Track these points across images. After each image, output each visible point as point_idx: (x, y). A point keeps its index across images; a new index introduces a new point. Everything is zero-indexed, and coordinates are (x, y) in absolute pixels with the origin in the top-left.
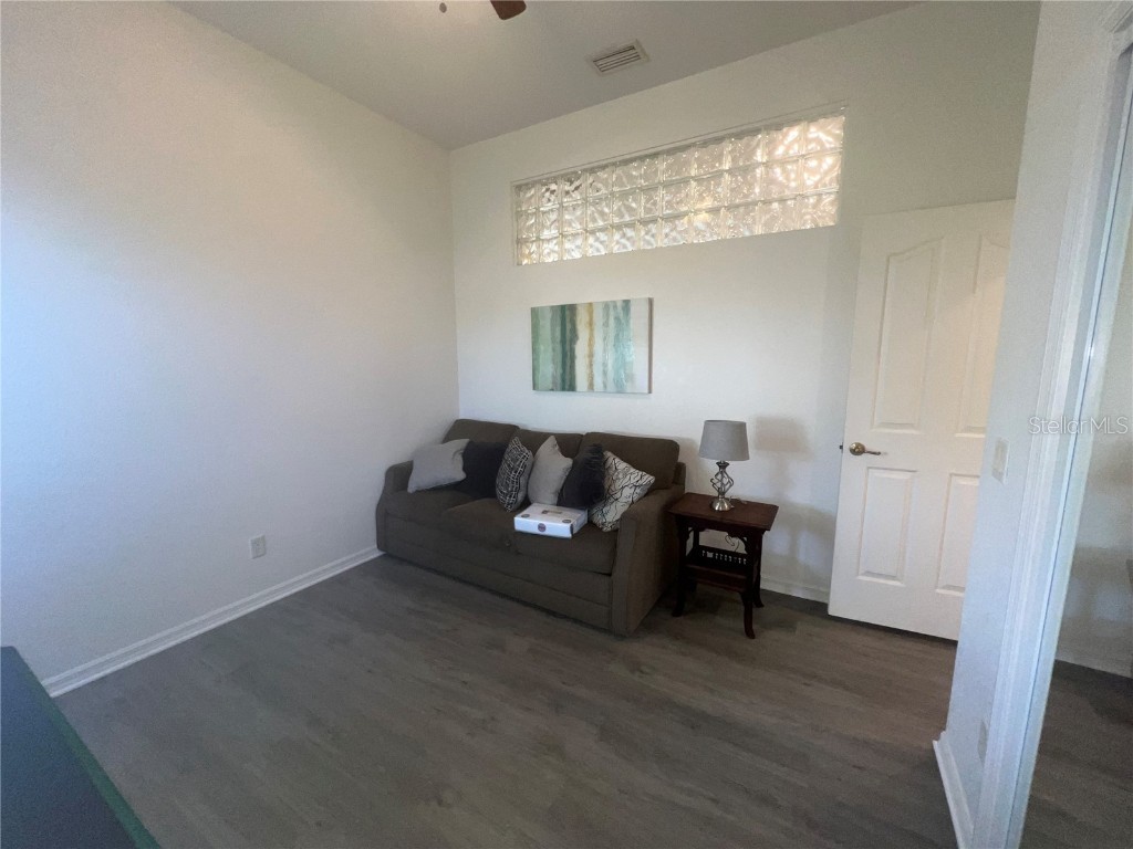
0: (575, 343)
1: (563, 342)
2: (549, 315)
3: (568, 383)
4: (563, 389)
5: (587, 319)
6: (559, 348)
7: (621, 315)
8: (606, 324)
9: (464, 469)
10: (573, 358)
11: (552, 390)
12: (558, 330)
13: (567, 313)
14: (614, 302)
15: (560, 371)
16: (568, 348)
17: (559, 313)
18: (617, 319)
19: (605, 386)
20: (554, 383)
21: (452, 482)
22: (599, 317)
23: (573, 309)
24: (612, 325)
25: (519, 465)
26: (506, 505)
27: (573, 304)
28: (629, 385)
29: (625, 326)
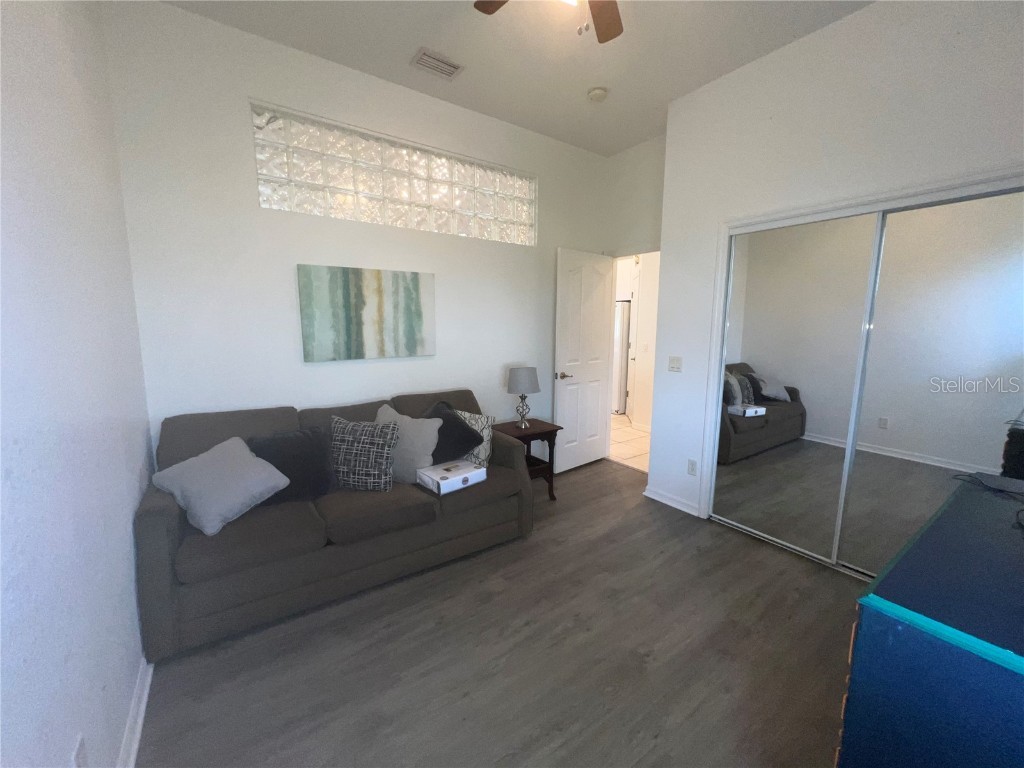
0: (362, 309)
1: (347, 305)
2: (326, 277)
3: (354, 349)
4: (349, 357)
5: (375, 286)
6: (341, 313)
7: (411, 286)
8: (396, 292)
10: (360, 324)
11: (334, 359)
12: (340, 293)
13: (351, 276)
14: (404, 273)
15: (343, 338)
16: (353, 314)
17: (340, 275)
18: (407, 289)
19: (397, 351)
20: (336, 351)
21: (273, 493)
22: (388, 285)
23: (358, 273)
24: (402, 294)
25: (392, 439)
26: (382, 486)
27: (357, 269)
28: (419, 349)
29: (414, 296)
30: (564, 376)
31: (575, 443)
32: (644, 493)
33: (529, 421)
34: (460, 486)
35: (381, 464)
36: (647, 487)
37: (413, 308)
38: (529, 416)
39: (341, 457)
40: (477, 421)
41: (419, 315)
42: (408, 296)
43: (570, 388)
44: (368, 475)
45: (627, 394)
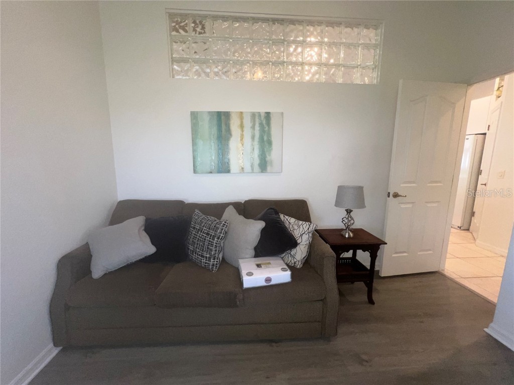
0: (229, 139)
1: (219, 137)
2: (207, 118)
4: (219, 172)
5: (239, 123)
7: (264, 122)
8: (253, 127)
9: (153, 243)
10: (228, 150)
12: (215, 129)
13: (223, 117)
14: (259, 113)
15: (217, 159)
16: (223, 143)
17: (215, 117)
18: (261, 124)
19: (253, 169)
20: (212, 168)
21: (143, 257)
22: (247, 122)
23: (227, 115)
24: (257, 128)
25: (221, 233)
26: (211, 267)
27: (227, 112)
28: (269, 168)
29: (267, 129)
30: (396, 195)
31: (405, 254)
32: (486, 330)
33: (354, 231)
34: (262, 283)
35: (211, 250)
36: (492, 325)
37: (265, 138)
38: (353, 227)
39: (191, 240)
40: (299, 227)
41: (270, 143)
42: (262, 131)
43: (403, 206)
44: (202, 256)
45: (473, 214)
